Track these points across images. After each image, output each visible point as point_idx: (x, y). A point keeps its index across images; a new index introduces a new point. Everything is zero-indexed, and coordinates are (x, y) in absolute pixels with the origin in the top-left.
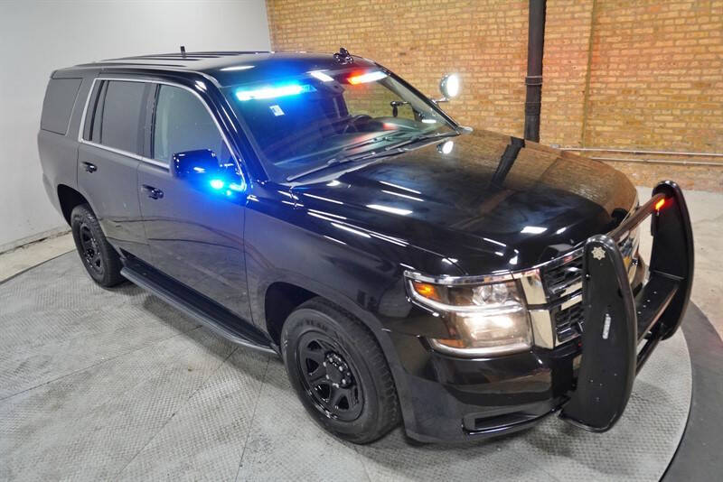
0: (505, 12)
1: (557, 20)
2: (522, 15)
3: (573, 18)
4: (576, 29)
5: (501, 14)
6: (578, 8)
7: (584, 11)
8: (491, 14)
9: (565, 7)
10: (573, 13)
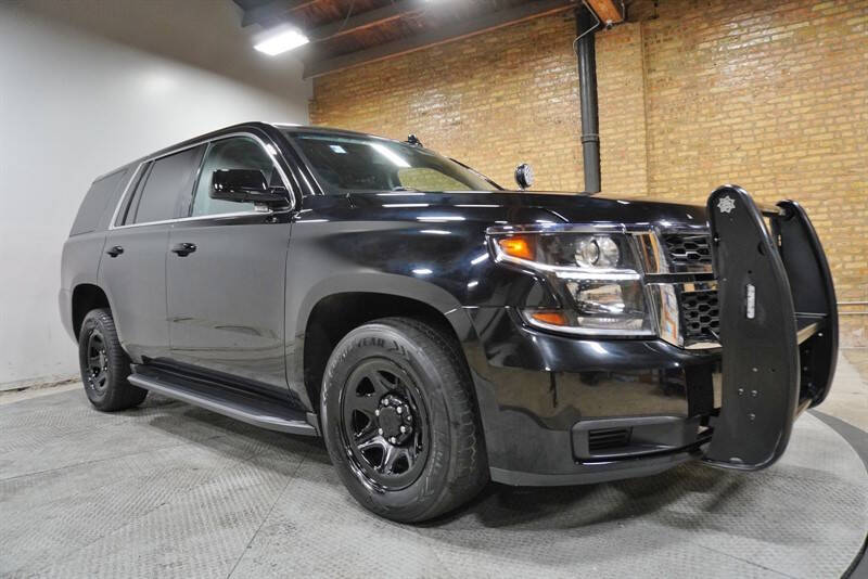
0: (559, 174)
1: (612, 179)
2: (576, 176)
3: (629, 176)
4: (632, 186)
5: (555, 177)
6: (632, 166)
7: (638, 169)
8: (546, 178)
9: (619, 166)
10: (628, 171)
